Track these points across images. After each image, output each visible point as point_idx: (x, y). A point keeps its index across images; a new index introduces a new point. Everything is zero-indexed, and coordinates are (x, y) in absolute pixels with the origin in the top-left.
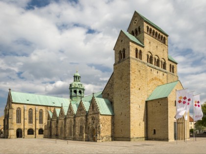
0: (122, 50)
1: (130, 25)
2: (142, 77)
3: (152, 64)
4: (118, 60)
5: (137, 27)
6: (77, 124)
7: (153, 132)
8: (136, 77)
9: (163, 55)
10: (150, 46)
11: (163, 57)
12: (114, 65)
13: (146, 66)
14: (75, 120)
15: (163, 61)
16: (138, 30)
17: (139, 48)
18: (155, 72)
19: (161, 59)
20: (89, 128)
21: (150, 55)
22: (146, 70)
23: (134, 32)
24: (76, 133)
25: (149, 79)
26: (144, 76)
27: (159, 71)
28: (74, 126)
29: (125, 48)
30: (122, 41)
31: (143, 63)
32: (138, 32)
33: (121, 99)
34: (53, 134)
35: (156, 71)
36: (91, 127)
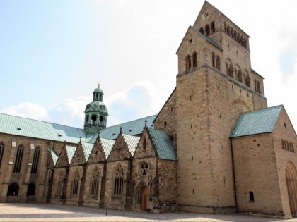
0: (191, 55)
1: (197, 19)
2: (222, 96)
3: (233, 77)
4: (184, 69)
5: (209, 23)
6: (109, 176)
7: (248, 196)
8: (214, 96)
9: (245, 65)
10: (229, 50)
11: (245, 68)
12: (177, 77)
13: (226, 79)
14: (105, 169)
15: (246, 74)
16: (210, 27)
17: (217, 53)
18: (237, 90)
19: (243, 71)
20: (134, 184)
21: (229, 63)
22: (227, 87)
23: (204, 30)
24: (107, 194)
25: (231, 100)
26: (224, 95)
27: (242, 89)
28: (104, 179)
29: (197, 51)
30: (191, 41)
31: (223, 75)
32: (211, 30)
33: (192, 133)
34: (53, 194)
35: (239, 89)
36: (138, 181)
